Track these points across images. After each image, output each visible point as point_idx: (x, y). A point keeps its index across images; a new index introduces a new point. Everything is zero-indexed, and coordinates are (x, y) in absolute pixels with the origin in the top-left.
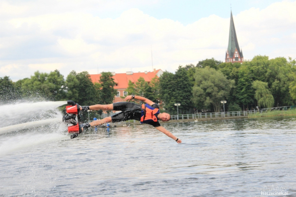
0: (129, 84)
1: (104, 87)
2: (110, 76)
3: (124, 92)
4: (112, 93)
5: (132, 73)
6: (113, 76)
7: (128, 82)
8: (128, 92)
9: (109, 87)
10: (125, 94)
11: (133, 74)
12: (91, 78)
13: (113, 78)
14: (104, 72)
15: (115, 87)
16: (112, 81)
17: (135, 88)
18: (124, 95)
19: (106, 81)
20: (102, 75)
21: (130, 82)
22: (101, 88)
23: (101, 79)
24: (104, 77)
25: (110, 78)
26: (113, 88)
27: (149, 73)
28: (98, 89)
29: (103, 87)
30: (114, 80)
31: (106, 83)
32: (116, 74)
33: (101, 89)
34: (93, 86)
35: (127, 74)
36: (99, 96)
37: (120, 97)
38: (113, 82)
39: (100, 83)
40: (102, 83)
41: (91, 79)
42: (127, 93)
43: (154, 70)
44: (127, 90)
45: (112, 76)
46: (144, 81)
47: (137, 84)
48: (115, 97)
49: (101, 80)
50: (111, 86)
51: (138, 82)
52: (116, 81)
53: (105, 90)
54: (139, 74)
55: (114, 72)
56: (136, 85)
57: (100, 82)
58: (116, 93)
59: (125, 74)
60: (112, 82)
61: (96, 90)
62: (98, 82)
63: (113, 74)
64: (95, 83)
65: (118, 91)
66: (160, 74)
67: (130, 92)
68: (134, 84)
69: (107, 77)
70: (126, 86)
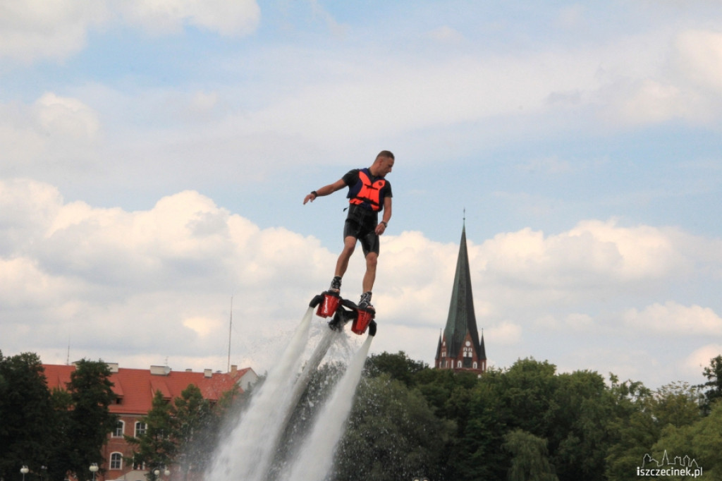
0: (155, 402)
1: (78, 405)
2: (103, 373)
3: (138, 424)
4: (101, 424)
5: (168, 372)
6: (111, 373)
7: (154, 396)
8: (149, 426)
9: (94, 406)
10: (140, 429)
11: (169, 375)
12: (46, 373)
13: (111, 379)
14: (86, 360)
15: (112, 408)
16: (105, 389)
17: (170, 414)
18: (138, 432)
19: (89, 386)
20: (77, 369)
21: (159, 395)
22: (72, 408)
23: (74, 381)
24: (85, 375)
25: (103, 379)
26: (106, 408)
27: (218, 374)
28: (63, 410)
29: (76, 404)
30: (112, 388)
31: (86, 394)
32: (120, 369)
33: (69, 409)
34: (49, 398)
35: (152, 372)
36: (60, 429)
37: (123, 437)
38: (110, 391)
39: (70, 392)
40: (76, 391)
41: (43, 378)
42: (146, 428)
43: (232, 370)
44: (146, 418)
45: (108, 373)
46: (199, 397)
47: (177, 404)
48: (108, 435)
49: (74, 384)
50: (100, 405)
51: (183, 399)
52: (117, 390)
53: (81, 413)
54: (189, 374)
55: (117, 364)
56: (176, 408)
57: (69, 389)
58: (115, 426)
59: (148, 371)
60: (106, 392)
61: (55, 411)
62: (65, 388)
63: (111, 368)
64: (55, 389)
65: (121, 421)
66: (249, 383)
67: (155, 426)
68: (170, 404)
69: (92, 375)
70: (146, 407)
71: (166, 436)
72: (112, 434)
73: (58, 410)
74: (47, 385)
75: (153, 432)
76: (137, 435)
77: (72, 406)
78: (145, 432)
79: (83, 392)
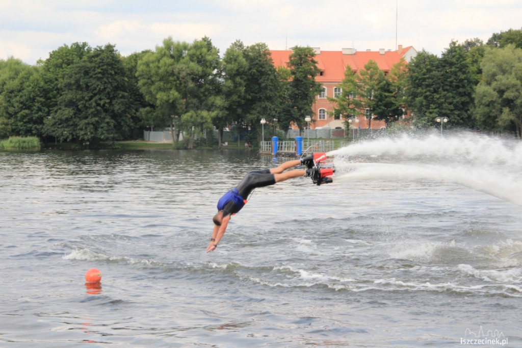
0: (346, 73)
1: (295, 77)
2: (310, 55)
3: (336, 89)
4: (311, 89)
5: (354, 52)
6: (316, 55)
7: (345, 69)
8: (343, 90)
9: (305, 77)
10: (337, 92)
11: (355, 54)
12: (272, 56)
13: (315, 59)
14: (298, 46)
15: (318, 79)
16: (312, 65)
17: (357, 81)
18: (336, 94)
19: (301, 65)
20: (293, 53)
21: (349, 69)
22: (291, 79)
23: (291, 61)
24: (298, 57)
25: (310, 59)
26: (313, 79)
27: (389, 52)
28: (285, 81)
29: (293, 76)
30: (316, 65)
31: (300, 70)
32: (321, 52)
33: (289, 80)
34: (276, 73)
35: (344, 53)
36: (284, 94)
37: (326, 98)
38: (315, 67)
39: (289, 69)
40: (293, 67)
41: (271, 60)
42: (341, 91)
43: (399, 48)
44: (341, 85)
45: (313, 55)
46: (376, 69)
47: (361, 74)
48: (316, 96)
49: (292, 63)
50: (310, 76)
51: (365, 70)
52: (320, 66)
53: (297, 83)
54: (368, 53)
55: (319, 48)
56: (361, 77)
57: (288, 67)
58: (320, 91)
59: (341, 52)
60: (312, 67)
61: (280, 82)
62: (286, 66)
63: (316, 51)
64: (279, 67)
65: (324, 87)
66: (411, 57)
67: (347, 90)
68: (356, 74)
69: (303, 56)
70: (341, 77)
71: (355, 97)
72: (319, 96)
73: (282, 81)
74: (273, 64)
75: (347, 94)
76: (335, 96)
77: (291, 78)
78: (341, 94)
79: (298, 68)
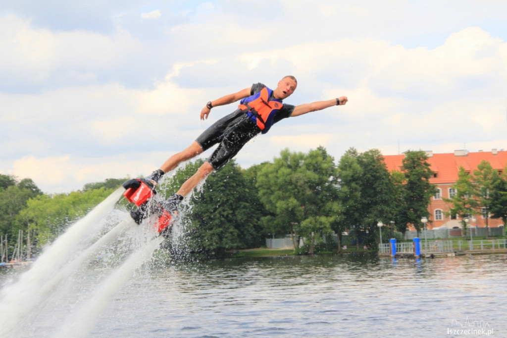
0: (460, 174)
1: (409, 180)
2: (423, 158)
3: (450, 190)
4: (426, 191)
5: (466, 153)
6: (428, 158)
7: (459, 170)
8: (458, 190)
9: (419, 180)
10: (452, 193)
11: (467, 155)
12: (385, 161)
13: (428, 162)
14: (411, 150)
15: (432, 181)
16: (426, 168)
17: (472, 181)
18: (451, 195)
19: (414, 168)
20: (406, 157)
21: (462, 169)
22: (405, 182)
23: (404, 164)
24: (411, 160)
25: (423, 162)
26: (427, 181)
27: (501, 152)
28: (400, 184)
29: (407, 179)
30: (429, 167)
31: (413, 173)
32: (434, 155)
33: (403, 184)
34: (390, 177)
35: (456, 154)
36: (400, 197)
37: (441, 199)
38: (429, 170)
39: (403, 172)
40: (407, 171)
41: (385, 164)
42: (456, 191)
44: (455, 185)
45: (425, 158)
46: (489, 168)
47: (475, 175)
48: (431, 198)
49: (406, 167)
50: (423, 179)
51: (478, 170)
52: (433, 169)
53: (412, 186)
54: (481, 154)
55: (432, 151)
56: (475, 177)
57: (402, 170)
58: (435, 192)
59: (453, 154)
60: (426, 170)
61: (395, 185)
62: (399, 170)
63: (428, 154)
64: (393, 172)
65: (439, 188)
67: (462, 190)
68: (470, 175)
69: (416, 160)
70: (455, 178)
71: (470, 197)
72: (434, 197)
73: (397, 185)
74: (387, 169)
75: (462, 194)
76: (451, 197)
77: (405, 181)
78: (456, 195)
79: (412, 171)
